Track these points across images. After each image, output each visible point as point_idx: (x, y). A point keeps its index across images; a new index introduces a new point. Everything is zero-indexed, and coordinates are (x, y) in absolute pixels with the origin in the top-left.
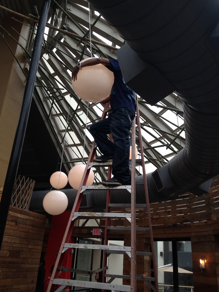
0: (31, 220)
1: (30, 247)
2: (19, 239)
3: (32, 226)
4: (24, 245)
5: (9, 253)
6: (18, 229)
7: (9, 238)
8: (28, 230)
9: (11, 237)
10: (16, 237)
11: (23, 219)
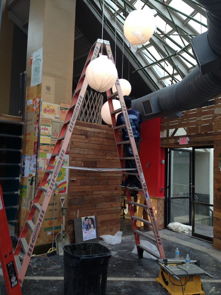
0: (103, 133)
1: (108, 158)
2: (93, 151)
3: (107, 138)
4: (99, 156)
5: (84, 163)
6: (89, 141)
7: (80, 150)
8: (102, 142)
9: (82, 149)
10: (89, 149)
11: (94, 133)
